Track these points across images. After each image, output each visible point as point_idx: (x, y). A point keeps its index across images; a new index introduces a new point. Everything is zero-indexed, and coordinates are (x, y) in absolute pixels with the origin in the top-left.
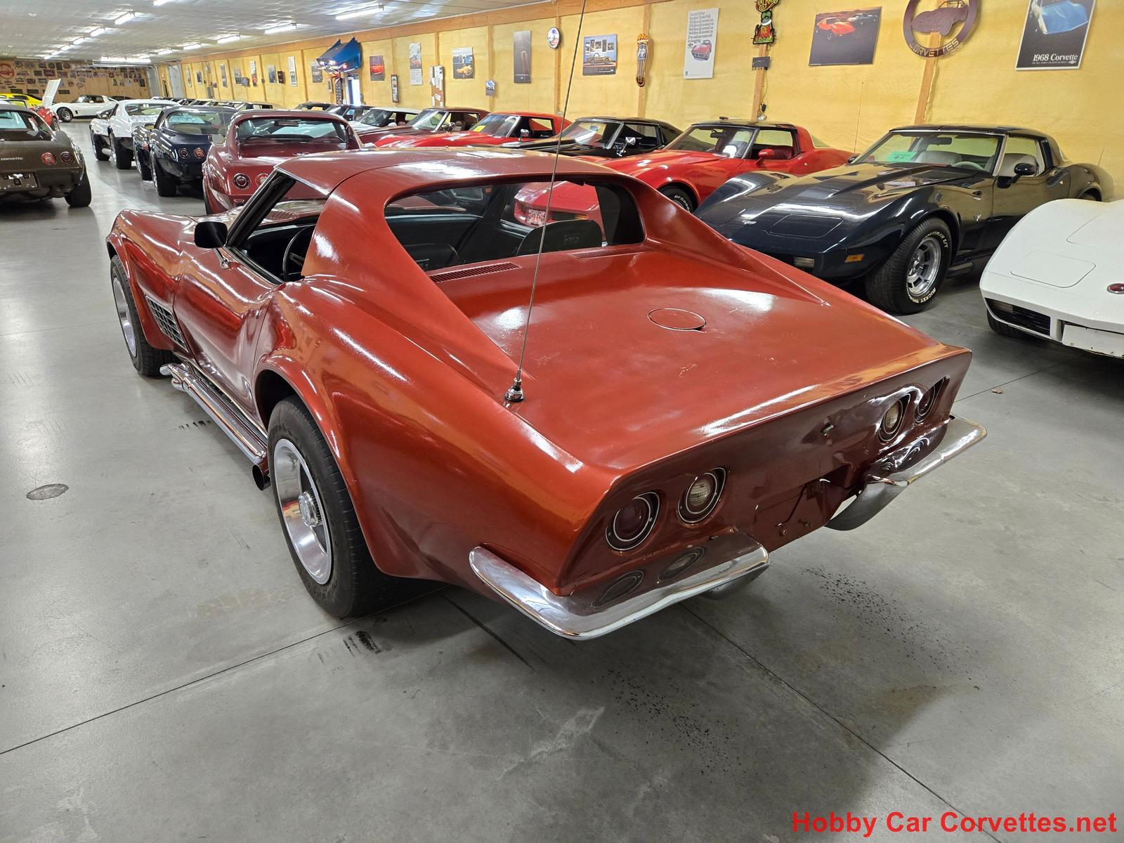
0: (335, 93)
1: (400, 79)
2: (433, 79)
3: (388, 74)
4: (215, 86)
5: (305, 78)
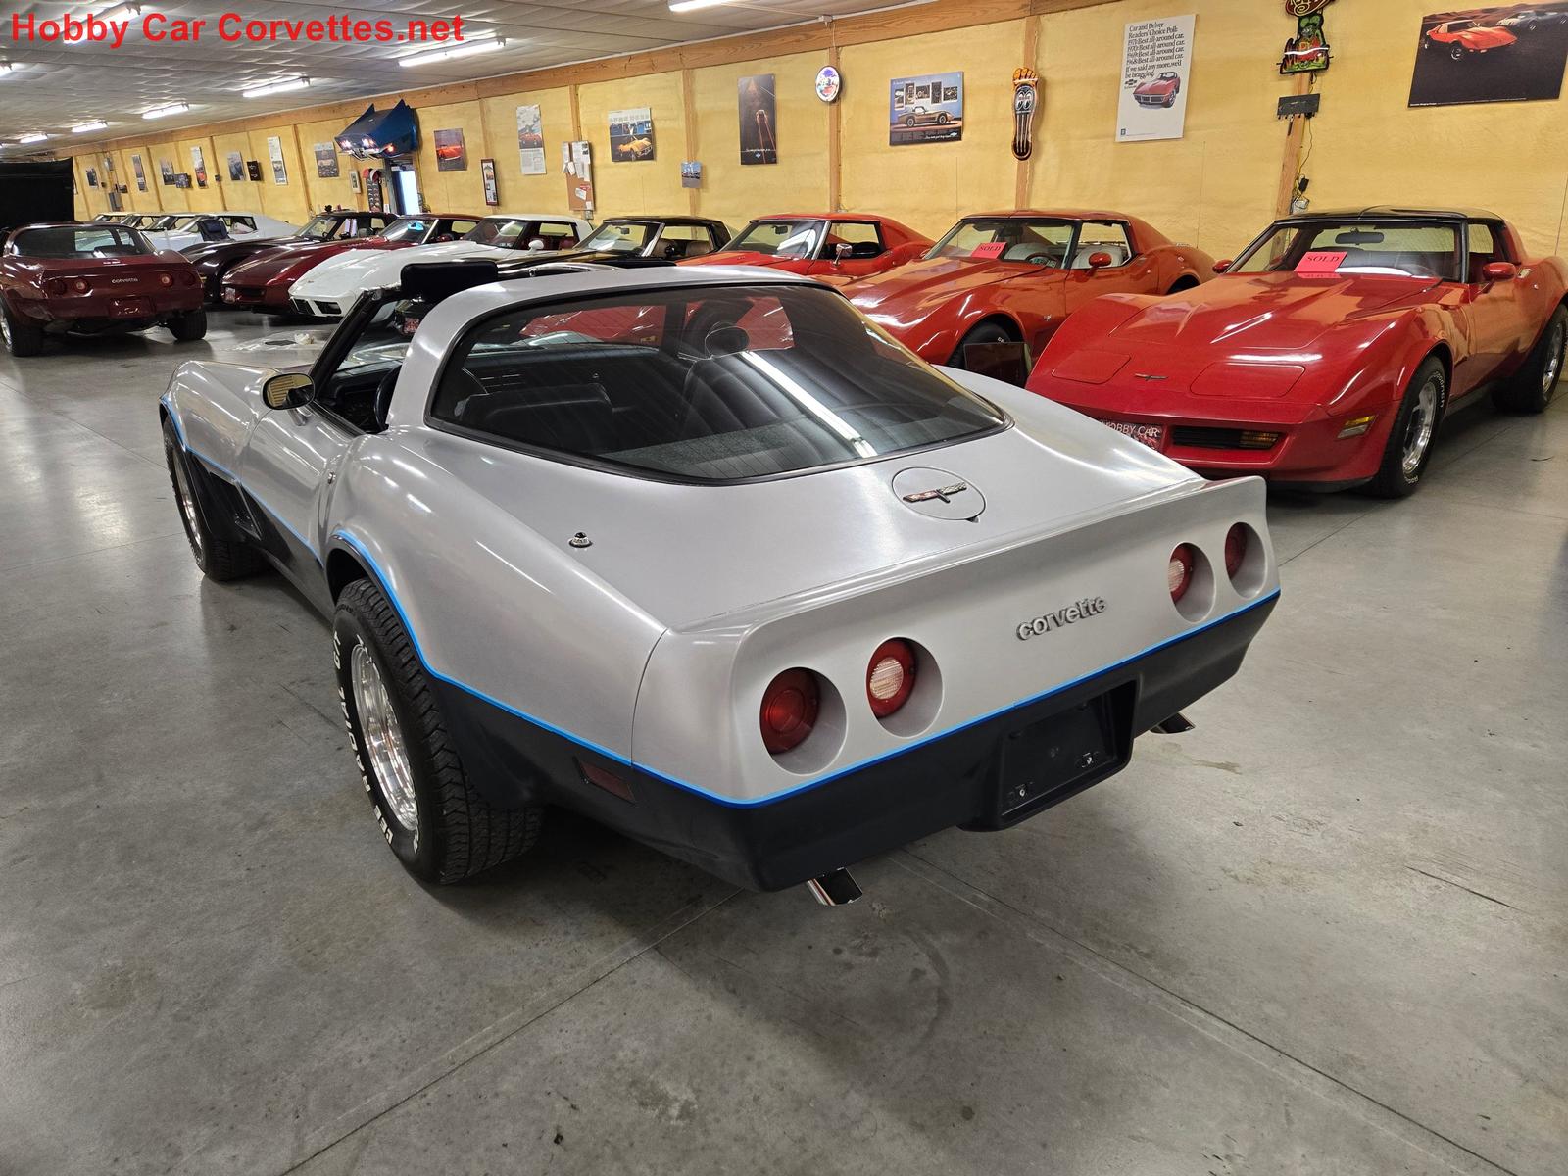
0: (366, 194)
1: (502, 167)
2: (571, 164)
3: (473, 158)
4: (125, 190)
5: (303, 171)
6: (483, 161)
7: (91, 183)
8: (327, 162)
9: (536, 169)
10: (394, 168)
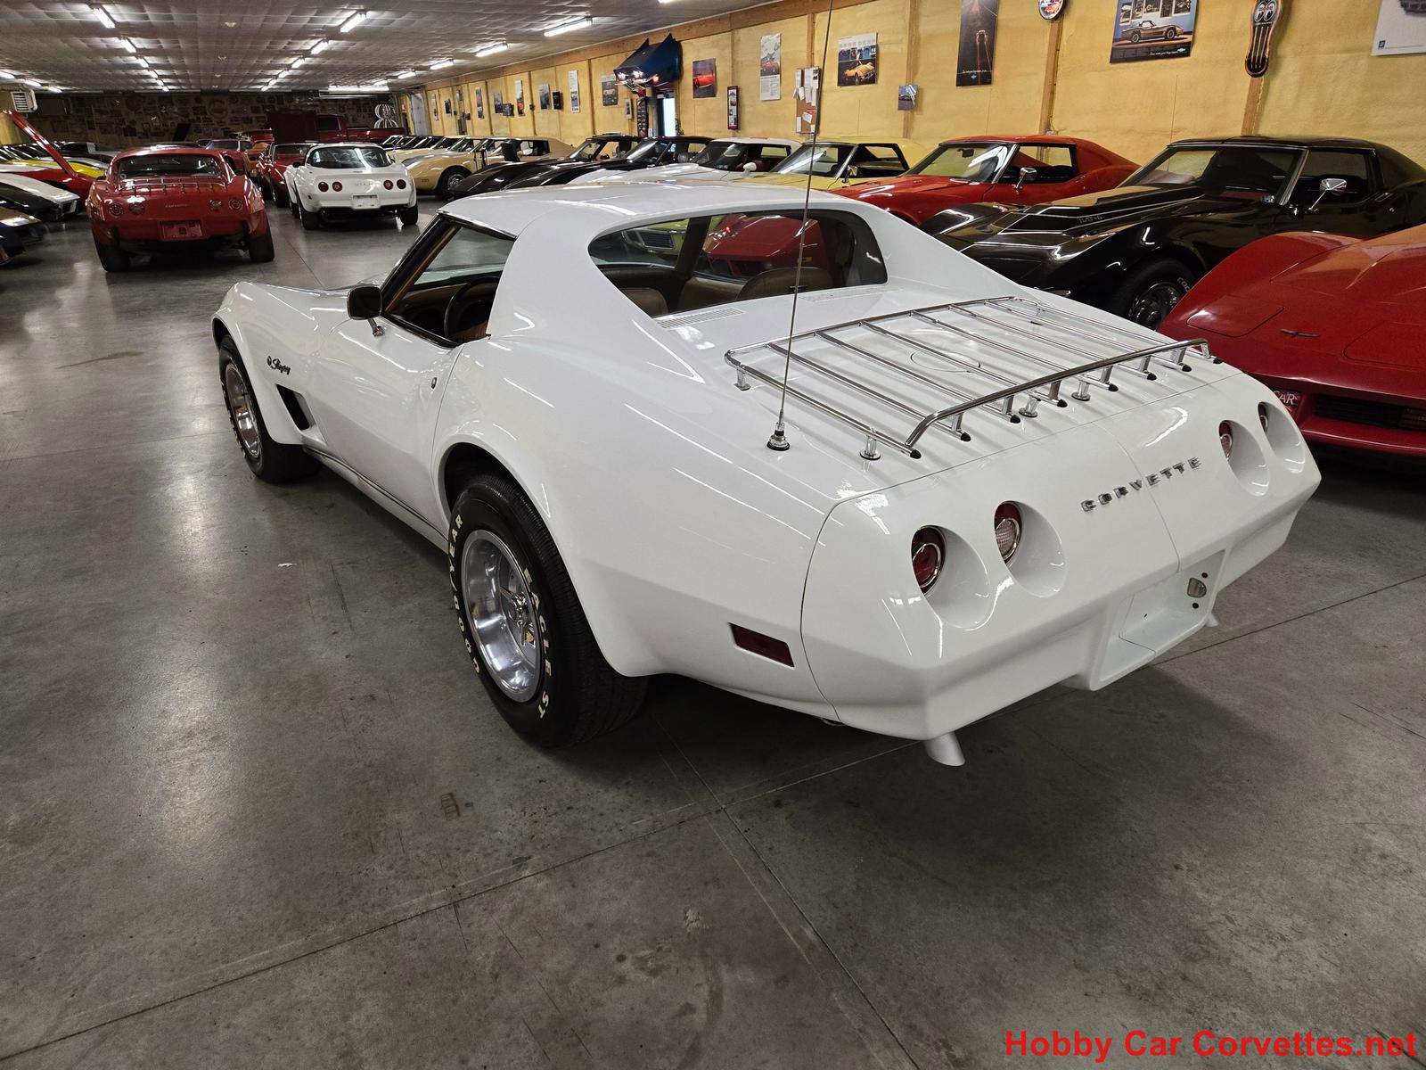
1: (744, 94)
3: (722, 87)
4: (469, 117)
5: (592, 100)
6: (729, 88)
7: (448, 112)
8: (610, 92)
9: (772, 94)
10: (659, 96)
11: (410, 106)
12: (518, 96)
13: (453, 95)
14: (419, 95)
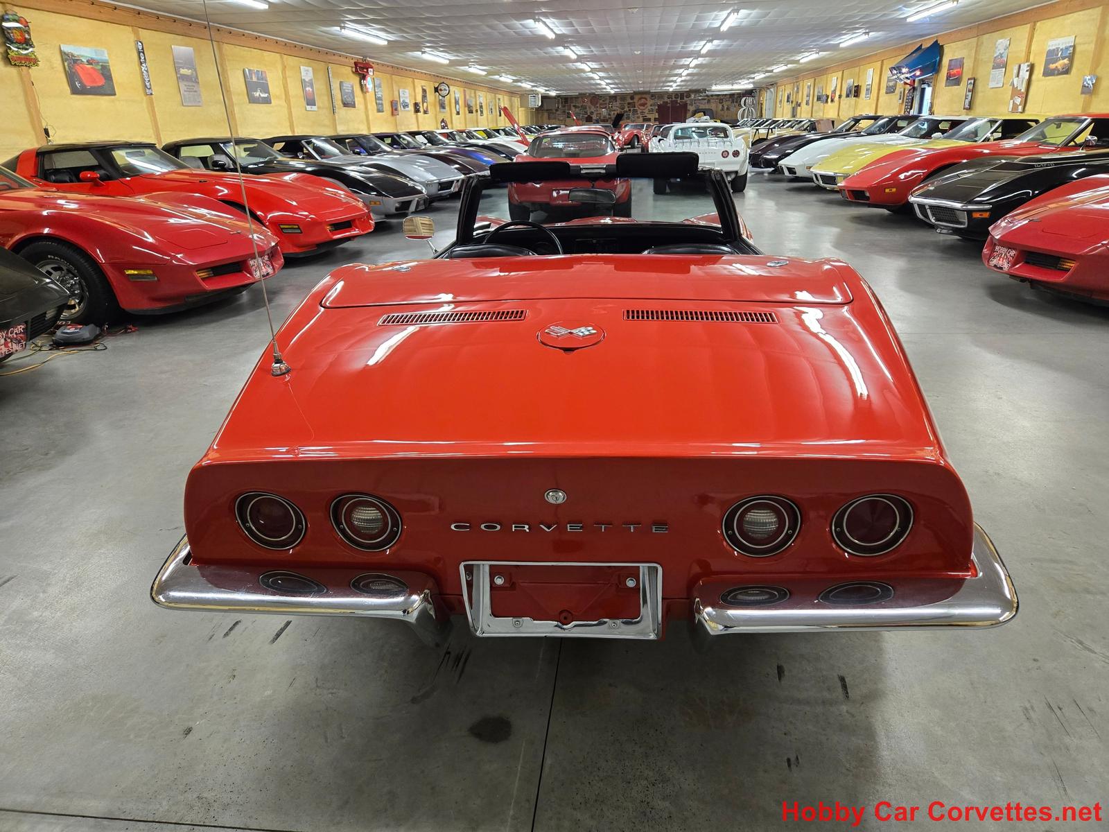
0: (904, 104)
1: (979, 83)
2: (1016, 80)
3: (965, 78)
4: (799, 105)
5: (879, 90)
6: (969, 79)
7: (788, 101)
8: (891, 84)
9: (997, 83)
11: (766, 98)
12: (833, 89)
13: (794, 89)
14: (772, 90)
